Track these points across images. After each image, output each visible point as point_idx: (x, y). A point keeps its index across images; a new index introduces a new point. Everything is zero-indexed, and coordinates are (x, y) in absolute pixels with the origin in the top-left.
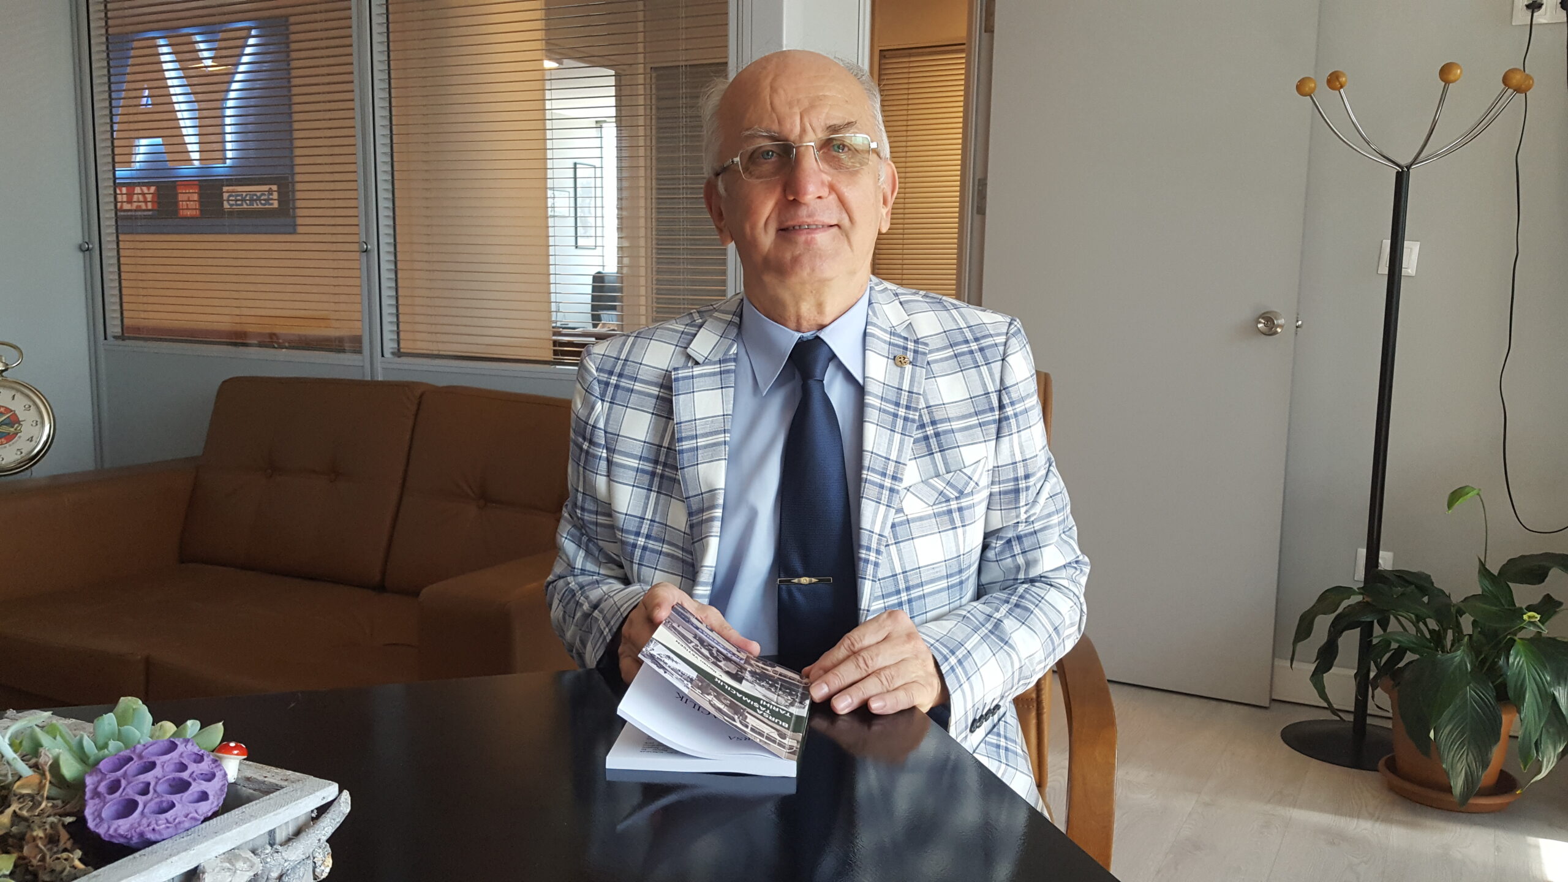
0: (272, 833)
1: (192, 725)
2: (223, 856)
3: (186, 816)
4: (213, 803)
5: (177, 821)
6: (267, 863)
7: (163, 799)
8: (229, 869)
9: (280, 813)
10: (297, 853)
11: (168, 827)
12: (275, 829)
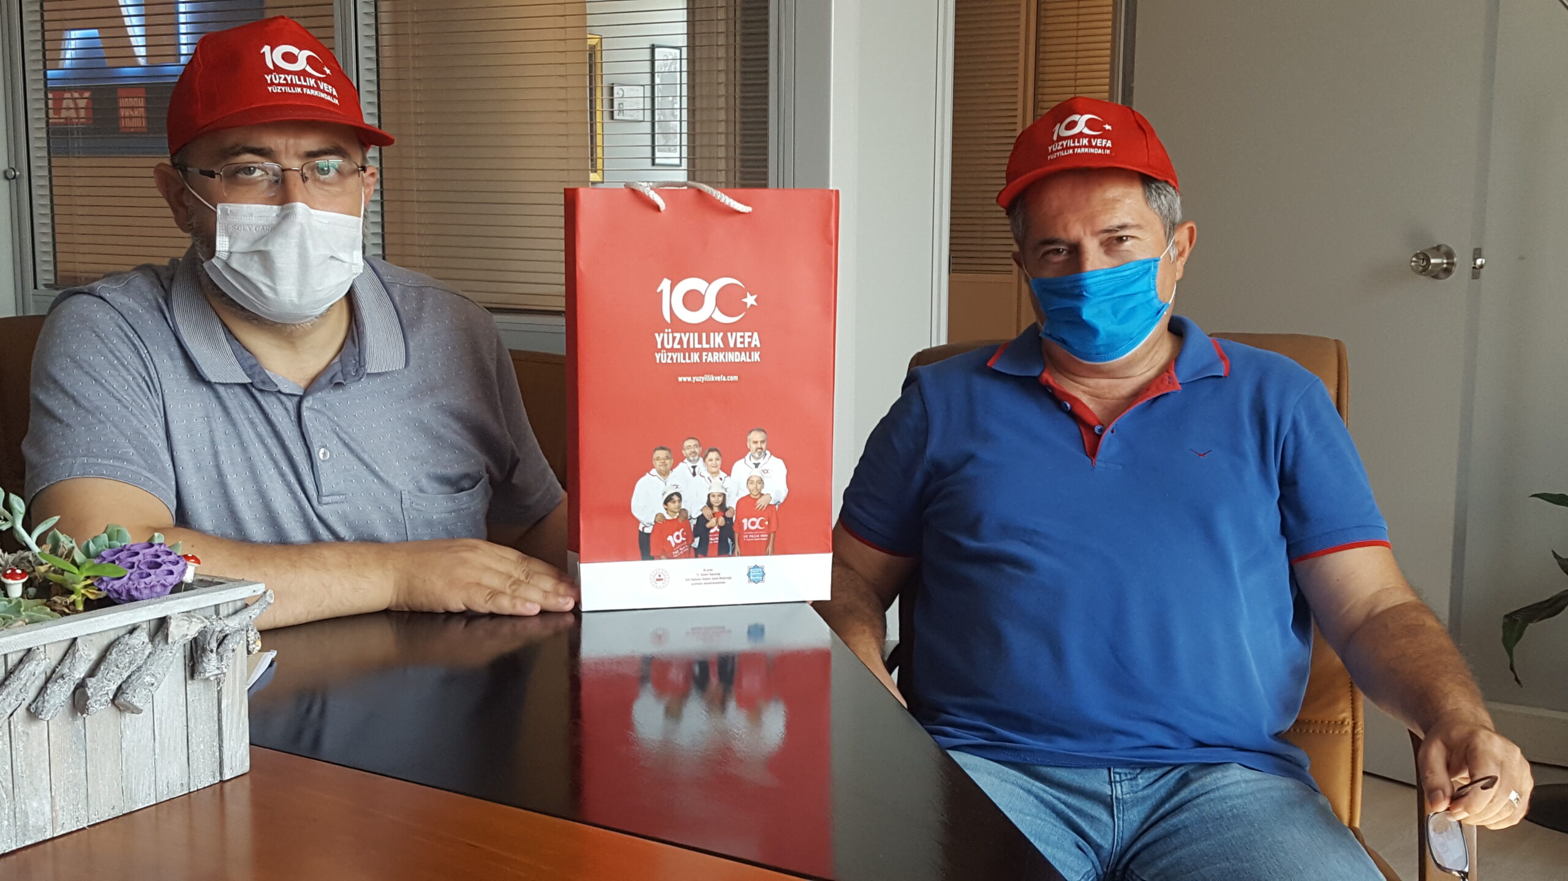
0: (217, 607)
2: (182, 614)
3: (159, 582)
4: (176, 579)
5: (152, 584)
6: (213, 625)
7: (144, 572)
8: (186, 620)
9: (222, 594)
10: (236, 622)
11: (146, 588)
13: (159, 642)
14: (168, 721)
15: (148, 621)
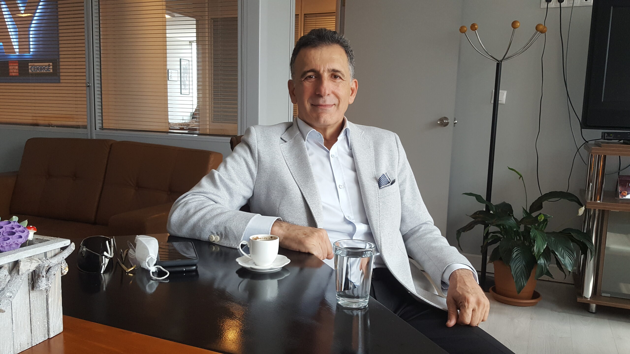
0: (45, 253)
1: (15, 218)
2: (27, 258)
3: (14, 242)
4: (23, 239)
5: (10, 244)
6: (44, 263)
7: (5, 237)
8: (29, 262)
9: (48, 247)
10: (55, 260)
11: (7, 245)
12: (46, 252)
13: (14, 274)
14: (20, 313)
15: (9, 263)
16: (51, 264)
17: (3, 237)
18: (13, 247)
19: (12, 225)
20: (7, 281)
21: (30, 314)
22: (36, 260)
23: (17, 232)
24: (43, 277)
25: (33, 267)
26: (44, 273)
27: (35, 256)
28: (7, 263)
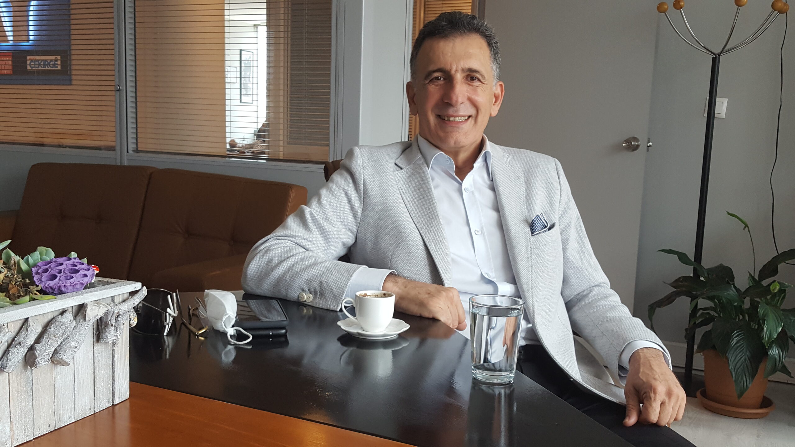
0: (113, 298)
1: (74, 254)
2: (94, 302)
3: (79, 282)
5: (75, 283)
6: (112, 308)
7: (68, 275)
8: (96, 306)
9: (117, 289)
10: (124, 308)
11: (71, 285)
12: (114, 296)
13: (80, 320)
14: (83, 369)
15: (73, 306)
16: (120, 311)
17: (66, 275)
18: (77, 288)
19: (74, 262)
20: (73, 327)
21: (94, 372)
22: (104, 305)
23: (81, 270)
24: (112, 325)
25: (101, 313)
26: (113, 321)
27: (102, 300)
28: (71, 307)
